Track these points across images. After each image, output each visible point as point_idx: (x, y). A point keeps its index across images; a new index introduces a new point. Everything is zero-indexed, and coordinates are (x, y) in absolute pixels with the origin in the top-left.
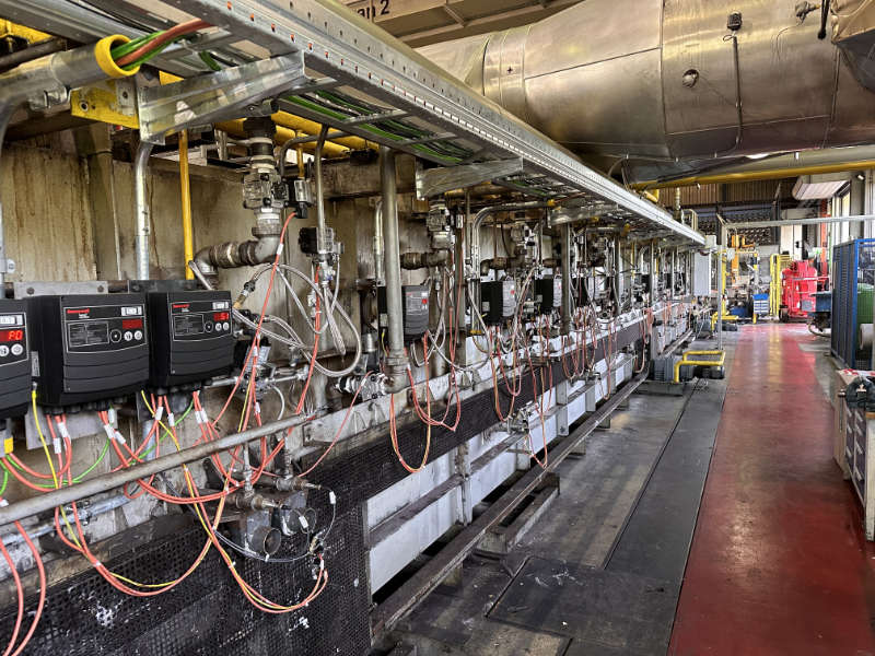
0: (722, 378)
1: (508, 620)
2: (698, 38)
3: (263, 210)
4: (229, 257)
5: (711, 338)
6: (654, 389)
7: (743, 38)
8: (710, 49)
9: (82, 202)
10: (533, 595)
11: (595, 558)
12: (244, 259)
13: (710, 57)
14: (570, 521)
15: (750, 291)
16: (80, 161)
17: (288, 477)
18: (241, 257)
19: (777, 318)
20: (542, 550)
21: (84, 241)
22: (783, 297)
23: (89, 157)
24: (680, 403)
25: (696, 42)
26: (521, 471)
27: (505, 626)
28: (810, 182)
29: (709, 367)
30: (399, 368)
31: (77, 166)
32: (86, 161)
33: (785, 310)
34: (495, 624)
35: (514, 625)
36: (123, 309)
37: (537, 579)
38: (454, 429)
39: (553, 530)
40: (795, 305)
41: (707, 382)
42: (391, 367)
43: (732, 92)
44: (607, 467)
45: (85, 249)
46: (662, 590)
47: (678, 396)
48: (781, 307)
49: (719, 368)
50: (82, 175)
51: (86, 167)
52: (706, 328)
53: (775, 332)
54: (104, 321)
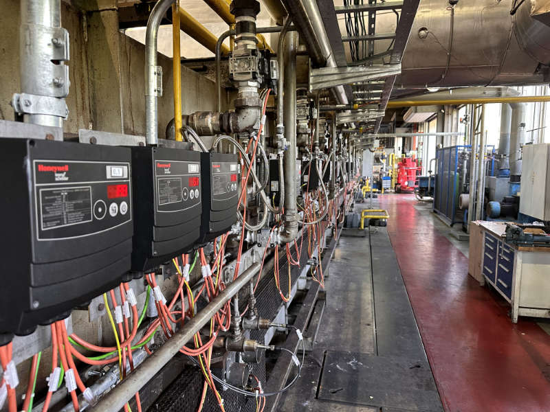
0: (385, 226)
1: (333, 399)
2: (429, 7)
4: (210, 126)
5: (363, 202)
6: (349, 233)
7: (457, 9)
8: (436, 15)
10: (340, 378)
11: (367, 348)
13: (435, 21)
14: (339, 322)
15: (381, 174)
17: (254, 318)
18: (221, 127)
20: (331, 345)
21: (83, 99)
22: (398, 179)
24: (366, 241)
27: (333, 404)
28: (416, 112)
29: (378, 219)
31: (78, 22)
32: (85, 18)
33: (399, 186)
34: (326, 404)
35: (339, 402)
36: (108, 168)
37: (338, 366)
39: (331, 330)
40: (404, 183)
41: (378, 228)
44: (344, 284)
45: (83, 108)
46: (419, 367)
47: (363, 237)
48: (396, 184)
49: (384, 220)
51: (85, 24)
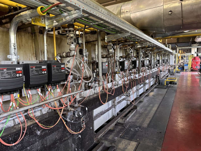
0: (176, 84)
1: (125, 138)
2: (172, 3)
3: (72, 45)
4: (64, 55)
5: (174, 75)
6: (160, 87)
7: (183, 3)
8: (175, 5)
9: (33, 43)
10: (131, 133)
11: (145, 125)
12: (68, 56)
13: (175, 8)
15: (183, 64)
16: (32, 34)
17: (77, 104)
19: (190, 70)
20: (133, 123)
21: (33, 52)
22: (192, 65)
23: (34, 33)
24: (166, 90)
25: (172, 4)
26: (128, 105)
27: (124, 139)
28: (199, 38)
29: (173, 82)
30: (101, 81)
31: (31, 35)
32: (33, 34)
33: (192, 68)
34: (122, 139)
35: (127, 139)
36: (42, 67)
37: (132, 129)
38: (113, 95)
39: (136, 118)
40: (194, 67)
41: (172, 85)
42: (99, 80)
43: (181, 16)
45: (33, 54)
46: (161, 133)
47: (165, 88)
48: (191, 68)
49: (175, 82)
50: (32, 37)
52: (173, 72)
53: (189, 73)
54: (38, 69)
